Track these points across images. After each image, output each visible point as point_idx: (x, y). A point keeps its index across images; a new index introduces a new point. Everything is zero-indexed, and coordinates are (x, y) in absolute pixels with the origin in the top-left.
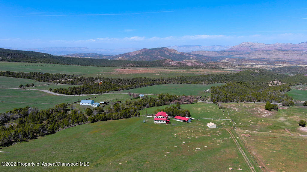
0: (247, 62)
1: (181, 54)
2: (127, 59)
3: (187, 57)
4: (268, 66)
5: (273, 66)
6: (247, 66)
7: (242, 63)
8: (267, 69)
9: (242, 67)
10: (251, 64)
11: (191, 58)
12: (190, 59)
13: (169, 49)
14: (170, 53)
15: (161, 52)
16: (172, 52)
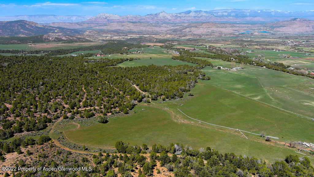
0: (106, 34)
1: (43, 27)
3: (51, 30)
4: (123, 37)
6: (108, 38)
7: (103, 35)
8: (122, 39)
9: (104, 39)
10: (110, 35)
11: (56, 31)
12: (54, 32)
15: (21, 25)
16: (33, 25)
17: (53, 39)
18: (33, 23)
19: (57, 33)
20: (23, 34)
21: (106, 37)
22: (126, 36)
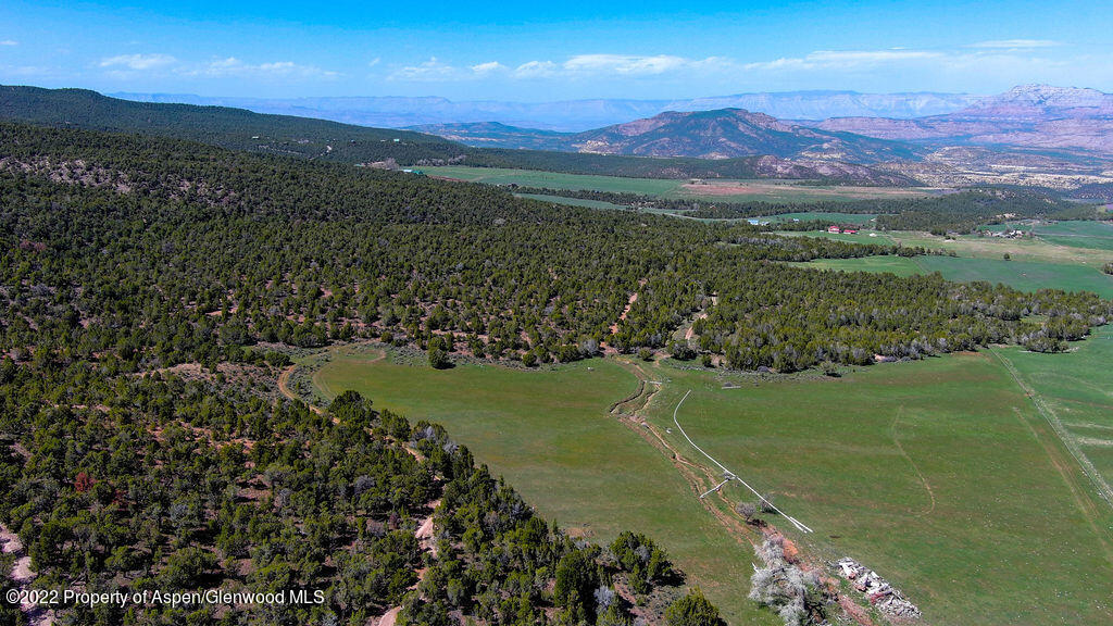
0: (1009, 163)
1: (790, 131)
2: (617, 148)
3: (811, 141)
4: (1077, 177)
5: (1094, 177)
6: (1003, 177)
7: (995, 166)
8: (1067, 186)
9: (989, 180)
10: (1022, 168)
11: (825, 146)
12: (820, 150)
13: (750, 114)
14: (755, 128)
15: (725, 124)
16: (762, 125)
17: (787, 171)
18: (763, 117)
19: (826, 151)
20: (723, 151)
21: (1002, 173)
22: (1097, 172)
